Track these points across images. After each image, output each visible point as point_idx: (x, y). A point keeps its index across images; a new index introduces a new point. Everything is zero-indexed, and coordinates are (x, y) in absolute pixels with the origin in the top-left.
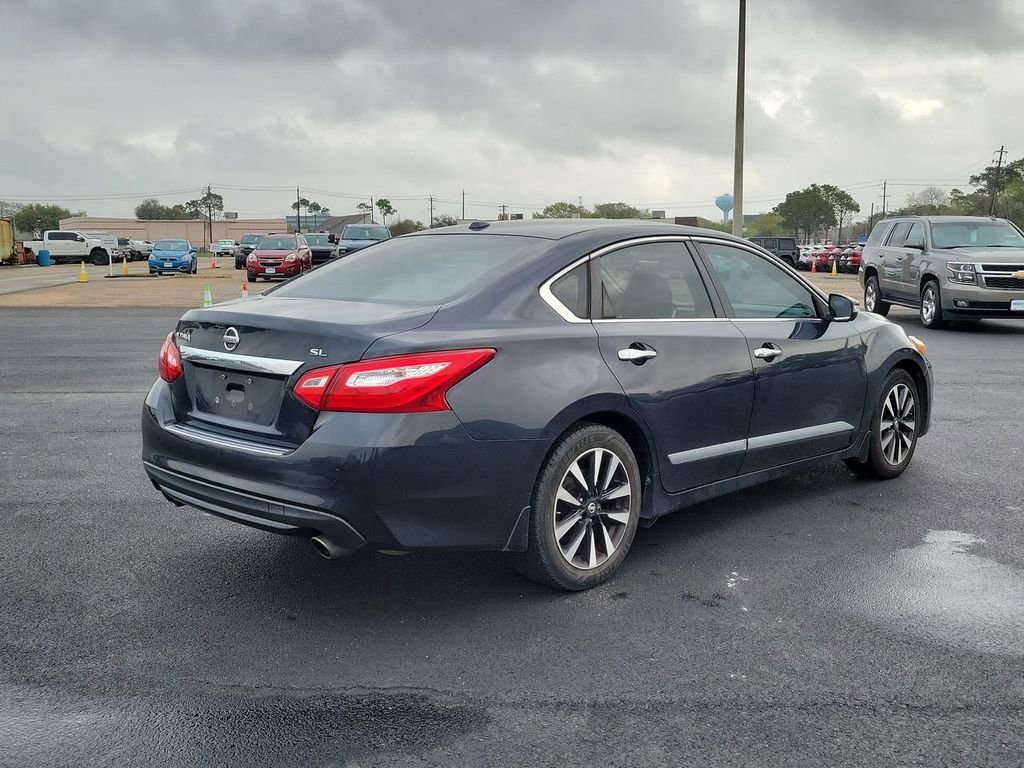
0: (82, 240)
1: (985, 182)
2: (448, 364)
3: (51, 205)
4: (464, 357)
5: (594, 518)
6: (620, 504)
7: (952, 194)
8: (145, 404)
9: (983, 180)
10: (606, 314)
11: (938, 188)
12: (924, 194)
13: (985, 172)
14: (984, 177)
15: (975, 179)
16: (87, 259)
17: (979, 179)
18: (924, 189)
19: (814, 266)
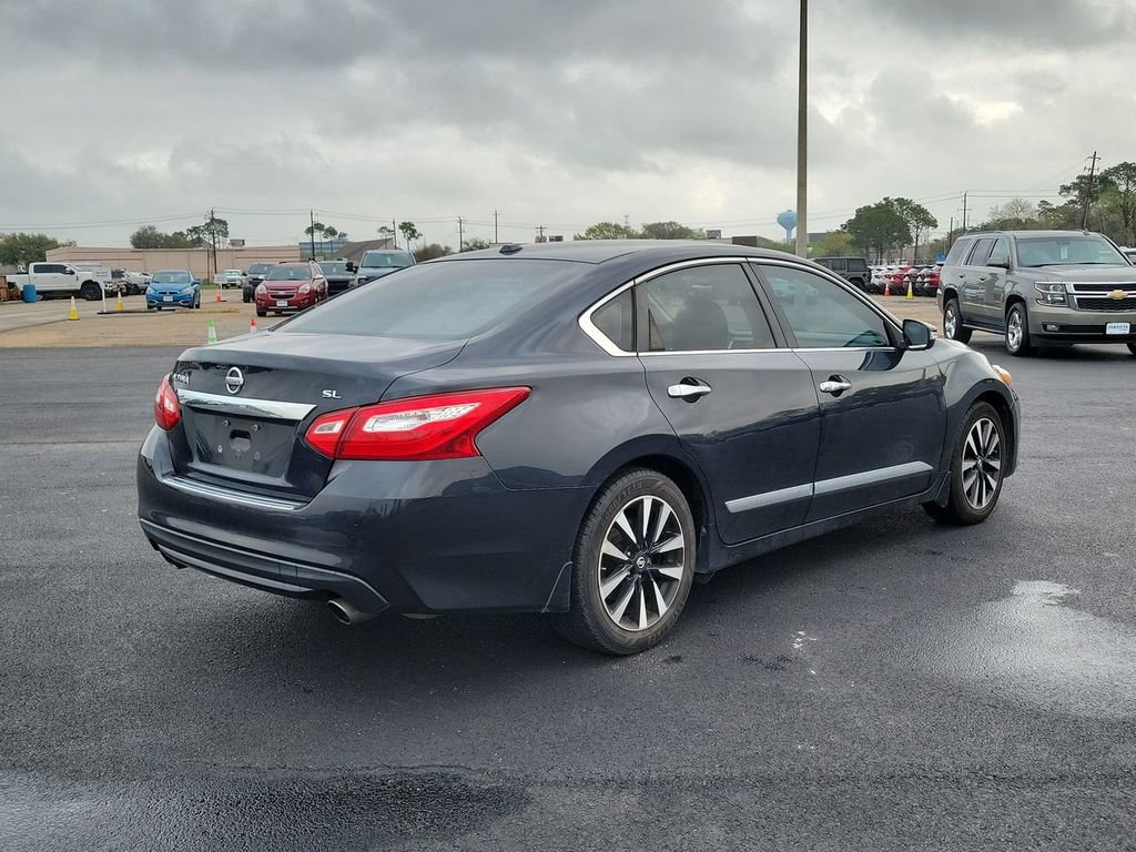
0: (72, 273)
1: (1077, 193)
2: (477, 405)
3: (36, 234)
4: (497, 396)
5: (644, 573)
6: (673, 558)
7: (1040, 205)
8: (140, 455)
9: (1074, 189)
10: (654, 346)
11: (1024, 199)
12: (1009, 207)
13: (1076, 181)
14: (1075, 186)
15: (1065, 189)
16: (78, 294)
17: (1069, 188)
18: (1008, 201)
19: (887, 289)
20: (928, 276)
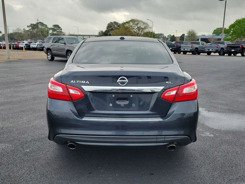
1: (31, 27)
7: (23, 30)
11: (20, 28)
12: (17, 30)
13: (30, 25)
14: (30, 26)
15: (28, 26)
17: (29, 26)
18: (16, 28)
19: (2, 48)
20: (15, 45)
